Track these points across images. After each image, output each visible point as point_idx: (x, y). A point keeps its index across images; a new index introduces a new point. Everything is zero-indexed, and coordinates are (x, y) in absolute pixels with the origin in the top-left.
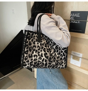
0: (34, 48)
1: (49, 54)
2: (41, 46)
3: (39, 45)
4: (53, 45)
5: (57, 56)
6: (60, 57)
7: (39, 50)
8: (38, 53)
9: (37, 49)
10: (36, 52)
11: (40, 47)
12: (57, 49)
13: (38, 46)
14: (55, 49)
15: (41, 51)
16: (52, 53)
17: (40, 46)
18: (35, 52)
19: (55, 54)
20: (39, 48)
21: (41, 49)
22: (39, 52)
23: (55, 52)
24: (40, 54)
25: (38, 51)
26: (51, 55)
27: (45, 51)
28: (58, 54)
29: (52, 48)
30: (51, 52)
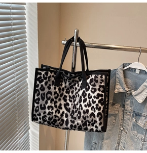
0: (49, 95)
1: (72, 104)
2: (60, 92)
3: (57, 90)
4: (79, 90)
5: (84, 108)
6: (90, 112)
7: (56, 98)
8: (55, 104)
9: (53, 97)
10: (51, 102)
11: (58, 94)
12: (84, 97)
13: (56, 93)
14: (81, 97)
15: (60, 100)
16: (76, 103)
17: (58, 92)
18: (49, 101)
19: (81, 105)
20: (56, 95)
21: (59, 97)
22: (56, 102)
23: (80, 101)
24: (58, 104)
25: (55, 100)
26: (75, 106)
27: (65, 100)
28: (85, 106)
29: (77, 94)
30: (74, 101)
